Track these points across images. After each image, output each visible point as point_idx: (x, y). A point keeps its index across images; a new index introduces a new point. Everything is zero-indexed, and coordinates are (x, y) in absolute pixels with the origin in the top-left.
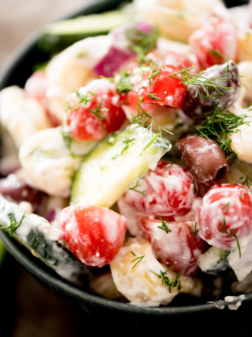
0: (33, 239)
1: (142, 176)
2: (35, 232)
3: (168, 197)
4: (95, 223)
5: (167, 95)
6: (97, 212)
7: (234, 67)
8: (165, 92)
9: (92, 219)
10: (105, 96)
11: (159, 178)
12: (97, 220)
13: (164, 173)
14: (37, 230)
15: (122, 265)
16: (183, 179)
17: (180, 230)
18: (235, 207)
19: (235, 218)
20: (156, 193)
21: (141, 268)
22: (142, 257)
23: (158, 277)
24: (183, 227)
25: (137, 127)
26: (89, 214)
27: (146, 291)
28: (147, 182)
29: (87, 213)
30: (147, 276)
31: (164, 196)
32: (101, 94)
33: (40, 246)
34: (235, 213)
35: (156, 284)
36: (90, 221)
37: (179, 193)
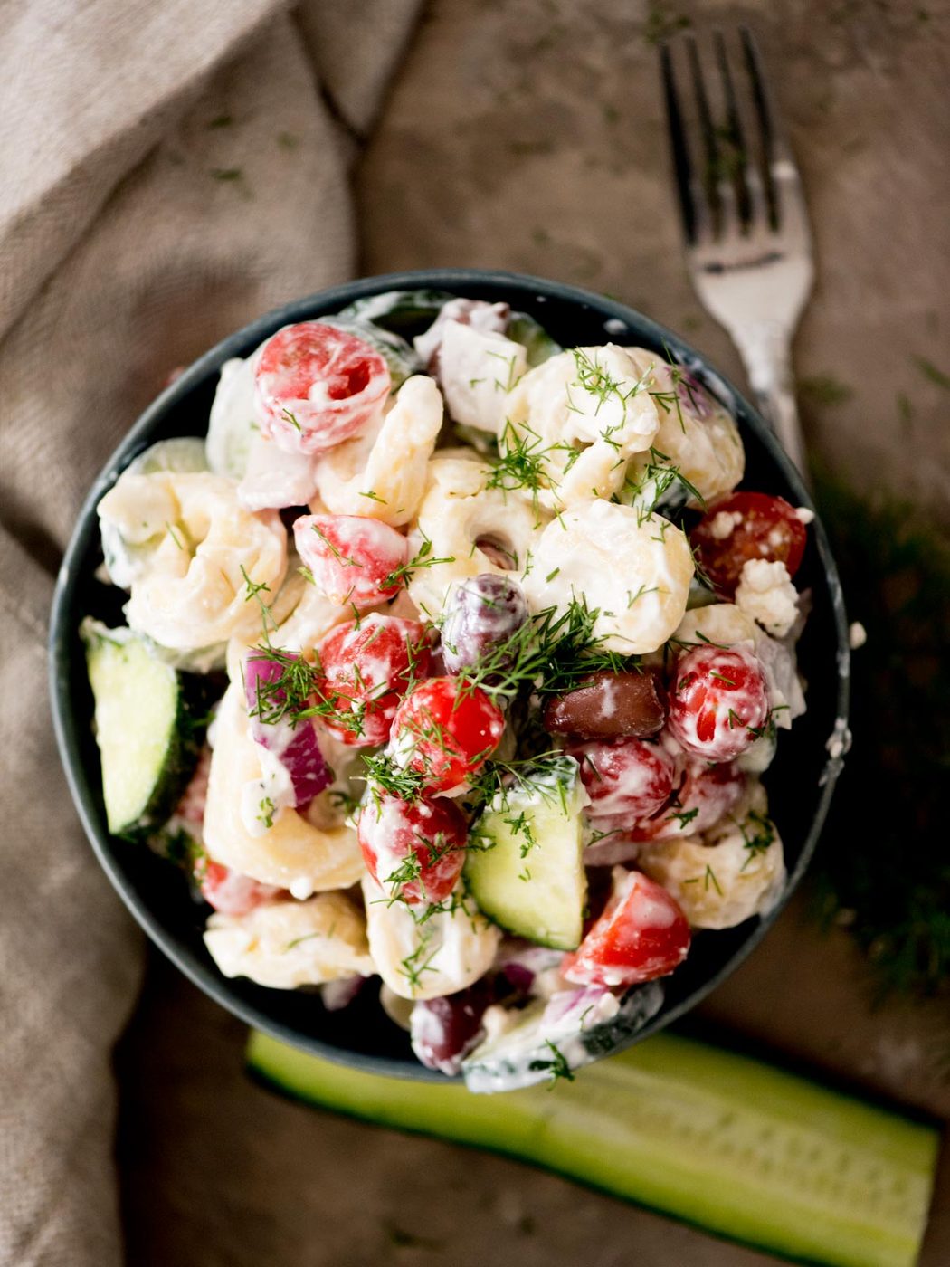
0: (598, 1045)
1: (585, 820)
2: (587, 1038)
3: (652, 798)
4: (640, 939)
5: (488, 732)
6: (624, 930)
7: (490, 589)
8: (483, 733)
9: (632, 942)
10: (416, 828)
11: (611, 799)
12: (637, 935)
13: (607, 786)
14: (588, 1033)
15: (699, 907)
16: (633, 758)
17: (702, 792)
18: (742, 704)
19: (758, 710)
20: (629, 813)
21: (727, 881)
22: (709, 870)
23: (753, 860)
24: (701, 785)
25: (504, 800)
26: (619, 943)
27: (764, 886)
28: (602, 818)
29: (616, 946)
30: (744, 877)
31: (647, 804)
32: (408, 834)
33: (613, 1037)
34: (751, 708)
35: (763, 867)
36: (632, 946)
37: (656, 778)
